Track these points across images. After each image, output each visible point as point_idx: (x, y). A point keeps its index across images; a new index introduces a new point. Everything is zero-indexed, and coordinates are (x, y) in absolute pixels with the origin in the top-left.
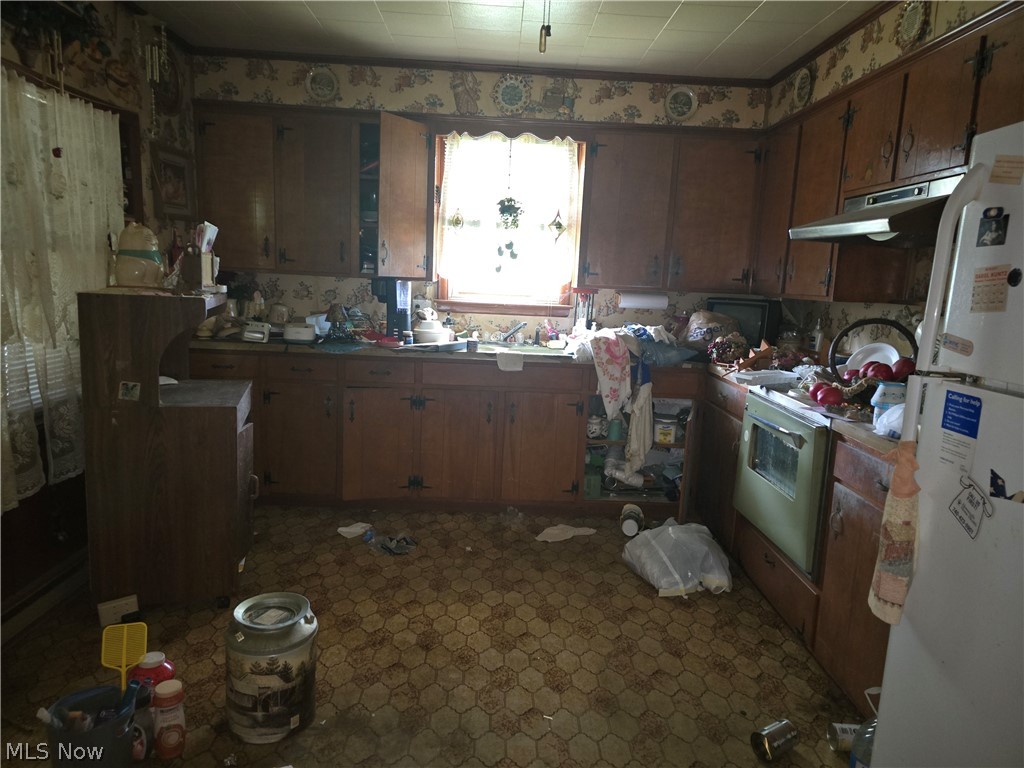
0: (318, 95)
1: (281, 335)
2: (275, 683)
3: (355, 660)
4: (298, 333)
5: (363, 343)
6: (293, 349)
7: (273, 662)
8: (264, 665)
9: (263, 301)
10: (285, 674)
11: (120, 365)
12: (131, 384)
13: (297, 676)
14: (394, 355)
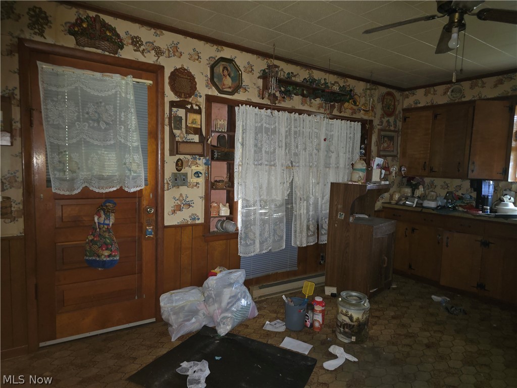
0: (454, 97)
1: (422, 204)
2: (347, 320)
3: (394, 337)
4: (428, 203)
5: (459, 210)
6: (424, 210)
7: (347, 312)
8: (344, 312)
9: (423, 189)
10: (351, 318)
11: (340, 206)
12: (342, 213)
13: (356, 321)
14: (473, 217)
